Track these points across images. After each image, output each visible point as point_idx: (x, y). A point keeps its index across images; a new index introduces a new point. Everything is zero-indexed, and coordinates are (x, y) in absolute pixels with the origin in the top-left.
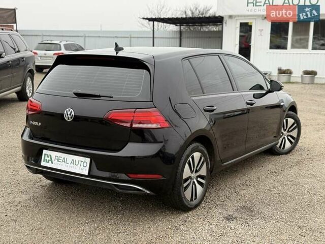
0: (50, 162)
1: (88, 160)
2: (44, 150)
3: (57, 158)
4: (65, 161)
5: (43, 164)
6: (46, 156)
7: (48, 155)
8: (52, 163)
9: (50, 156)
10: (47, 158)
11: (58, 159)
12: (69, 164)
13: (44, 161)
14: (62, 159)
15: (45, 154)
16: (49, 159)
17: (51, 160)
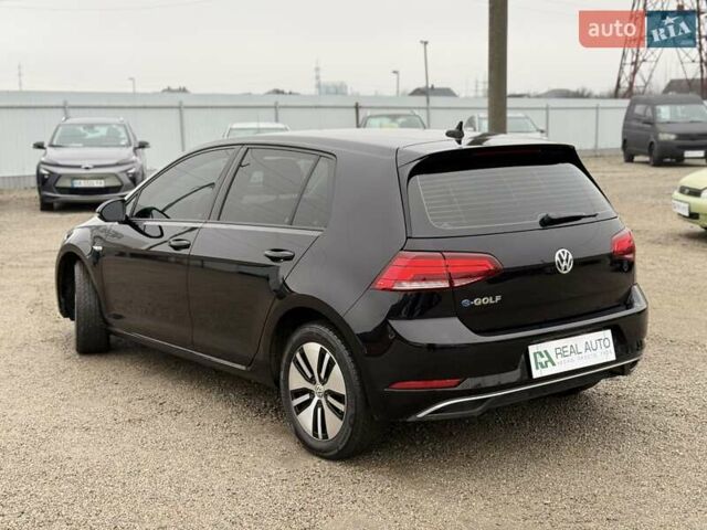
0: (549, 364)
1: (608, 333)
2: (530, 347)
3: (558, 351)
4: (574, 350)
5: (536, 374)
6: (538, 355)
7: (540, 353)
8: (554, 364)
9: (546, 352)
10: (540, 360)
11: (562, 353)
12: (583, 354)
13: (537, 368)
14: (568, 349)
15: (535, 354)
16: (546, 359)
17: (551, 360)
